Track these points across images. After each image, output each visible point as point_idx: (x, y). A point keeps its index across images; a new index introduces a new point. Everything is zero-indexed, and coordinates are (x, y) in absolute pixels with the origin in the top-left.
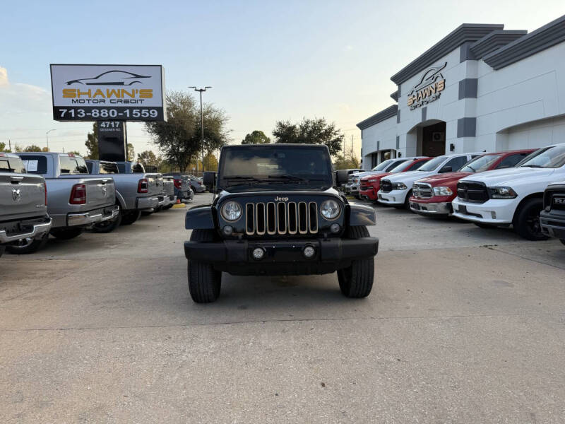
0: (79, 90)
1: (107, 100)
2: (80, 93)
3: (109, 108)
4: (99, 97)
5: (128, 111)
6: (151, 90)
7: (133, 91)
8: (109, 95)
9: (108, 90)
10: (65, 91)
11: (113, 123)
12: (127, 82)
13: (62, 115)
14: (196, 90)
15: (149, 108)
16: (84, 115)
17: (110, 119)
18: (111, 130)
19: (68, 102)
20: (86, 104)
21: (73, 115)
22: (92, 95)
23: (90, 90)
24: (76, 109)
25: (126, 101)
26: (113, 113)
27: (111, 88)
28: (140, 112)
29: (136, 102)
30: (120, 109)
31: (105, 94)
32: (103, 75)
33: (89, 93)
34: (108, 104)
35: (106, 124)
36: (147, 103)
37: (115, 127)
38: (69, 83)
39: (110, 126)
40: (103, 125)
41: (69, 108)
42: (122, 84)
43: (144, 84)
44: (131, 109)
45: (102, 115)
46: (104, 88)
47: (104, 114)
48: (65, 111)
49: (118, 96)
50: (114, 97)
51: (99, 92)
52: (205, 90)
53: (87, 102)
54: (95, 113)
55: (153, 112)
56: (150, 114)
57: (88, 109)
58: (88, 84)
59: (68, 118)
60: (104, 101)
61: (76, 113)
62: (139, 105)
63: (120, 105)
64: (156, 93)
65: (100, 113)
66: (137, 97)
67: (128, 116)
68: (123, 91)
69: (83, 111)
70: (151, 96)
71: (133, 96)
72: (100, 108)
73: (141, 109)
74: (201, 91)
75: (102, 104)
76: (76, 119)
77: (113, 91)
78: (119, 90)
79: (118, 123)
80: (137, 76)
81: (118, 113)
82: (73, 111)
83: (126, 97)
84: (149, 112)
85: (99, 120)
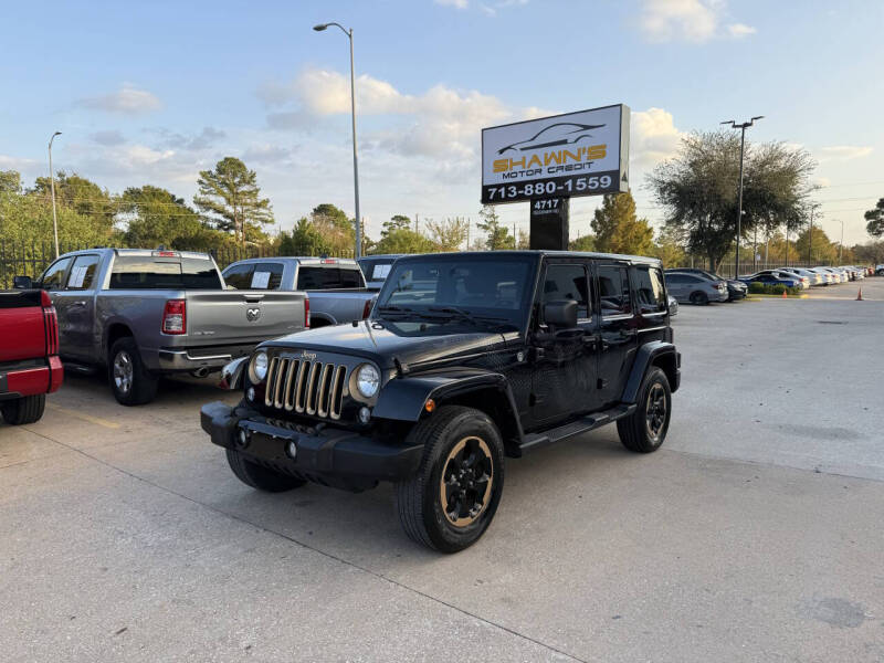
0: (511, 160)
1: (545, 169)
2: (513, 164)
3: (545, 181)
4: (535, 166)
5: (570, 182)
6: (605, 146)
7: (579, 150)
8: (547, 162)
9: (546, 155)
10: (496, 163)
11: (550, 202)
12: (571, 138)
13: (491, 197)
14: (734, 126)
15: (600, 175)
16: (515, 194)
17: (546, 196)
18: (547, 212)
19: (497, 179)
20: (519, 179)
21: (503, 196)
22: (527, 163)
23: (524, 158)
24: (506, 185)
25: (569, 168)
26: (551, 187)
27: (550, 150)
28: (587, 182)
29: (582, 166)
30: (560, 181)
31: (542, 161)
32: (540, 134)
33: (523, 163)
34: (545, 175)
35: (541, 204)
36: (599, 166)
37: (553, 208)
38: (501, 152)
39: (547, 206)
40: (538, 206)
41: (499, 186)
42: (565, 142)
43: (595, 139)
44: (574, 178)
45: (537, 192)
46: (540, 153)
47: (540, 189)
48: (494, 190)
49: (558, 161)
50: (553, 163)
51: (535, 159)
52: (750, 125)
53: (519, 175)
54: (528, 191)
55: (605, 180)
56: (600, 184)
57: (520, 186)
58: (522, 149)
59: (498, 200)
60: (540, 171)
61: (507, 192)
62: (586, 170)
63: (560, 174)
64: (611, 151)
65: (534, 189)
66: (584, 159)
67: (570, 189)
68: (566, 153)
69: (515, 188)
70: (603, 155)
71: (578, 158)
72: (534, 182)
73: (588, 176)
74: (746, 125)
75: (538, 176)
76: (507, 200)
77: (553, 155)
78: (560, 153)
79: (556, 201)
80: (586, 127)
81: (557, 185)
82: (503, 190)
83: (570, 161)
84: (598, 181)
85: (533, 199)
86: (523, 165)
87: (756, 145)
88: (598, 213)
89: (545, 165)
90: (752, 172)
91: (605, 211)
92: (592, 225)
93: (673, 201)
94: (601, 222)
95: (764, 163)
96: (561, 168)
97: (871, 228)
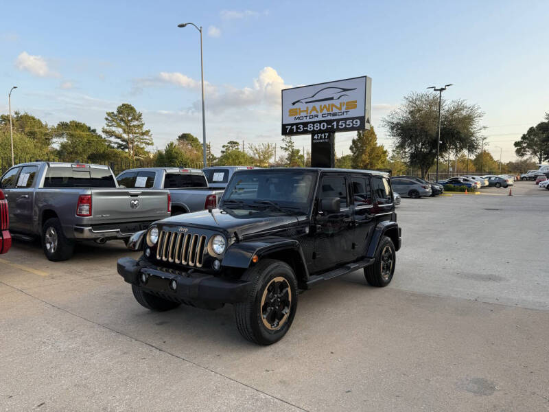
0: (300, 109)
1: (320, 115)
2: (300, 112)
3: (320, 122)
4: (314, 113)
5: (335, 123)
6: (356, 102)
7: (341, 104)
8: (322, 110)
9: (321, 106)
10: (290, 111)
11: (323, 135)
12: (336, 96)
13: (288, 131)
14: (435, 90)
15: (353, 119)
16: (302, 130)
17: (321, 131)
18: (322, 141)
19: (291, 120)
20: (305, 120)
21: (295, 131)
22: (309, 111)
23: (307, 108)
24: (297, 124)
25: (335, 114)
26: (324, 126)
27: (323, 103)
28: (345, 123)
29: (343, 114)
30: (329, 122)
31: (318, 110)
32: (319, 92)
33: (306, 111)
34: (320, 118)
35: (318, 136)
36: (352, 113)
37: (325, 139)
38: (294, 104)
39: (321, 137)
40: (316, 137)
41: (292, 125)
42: (332, 99)
44: (338, 121)
46: (317, 105)
47: (317, 127)
48: (289, 127)
49: (328, 110)
50: (325, 111)
51: (314, 109)
52: (444, 89)
53: (305, 118)
54: (310, 127)
55: (357, 122)
56: (353, 124)
57: (305, 124)
58: (307, 103)
59: (291, 133)
60: (317, 116)
61: (297, 128)
62: (345, 116)
63: (329, 118)
64: (360, 104)
65: (314, 127)
66: (343, 109)
67: (335, 127)
68: (332, 105)
69: (302, 126)
70: (355, 107)
71: (340, 109)
72: (314, 123)
73: (346, 120)
74: (442, 90)
75: (316, 119)
76: (297, 133)
77: (325, 106)
78: (329, 105)
79: (327, 134)
80: (345, 90)
81: (328, 125)
82: (294, 127)
83: (335, 110)
84: (352, 122)
85: (313, 133)
86: (307, 112)
87: (449, 101)
88: (354, 142)
89: (320, 113)
90: (446, 117)
91: (358, 140)
92: (350, 149)
93: (399, 135)
94: (356, 146)
95: (454, 112)
96: (330, 114)
97: (518, 152)
